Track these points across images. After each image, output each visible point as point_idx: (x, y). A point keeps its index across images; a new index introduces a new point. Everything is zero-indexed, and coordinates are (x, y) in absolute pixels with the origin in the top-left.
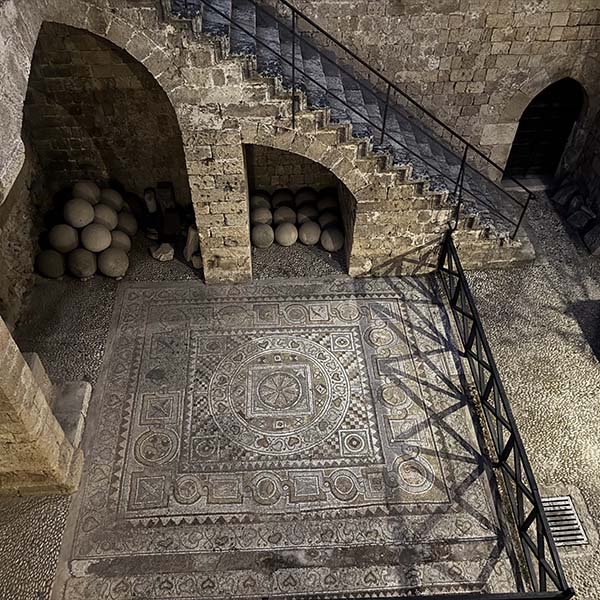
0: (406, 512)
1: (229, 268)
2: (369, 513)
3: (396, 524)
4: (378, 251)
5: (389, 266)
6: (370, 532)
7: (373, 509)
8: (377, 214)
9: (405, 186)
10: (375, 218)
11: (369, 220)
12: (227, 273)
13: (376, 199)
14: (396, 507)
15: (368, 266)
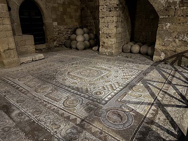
0: (90, 131)
1: (107, 48)
2: (68, 118)
3: (75, 131)
4: (168, 48)
5: (174, 59)
6: (56, 124)
7: (73, 117)
8: (169, 24)
9: (185, 7)
10: (167, 27)
11: (164, 28)
12: (106, 50)
13: (169, 16)
14: (86, 124)
15: (163, 56)
